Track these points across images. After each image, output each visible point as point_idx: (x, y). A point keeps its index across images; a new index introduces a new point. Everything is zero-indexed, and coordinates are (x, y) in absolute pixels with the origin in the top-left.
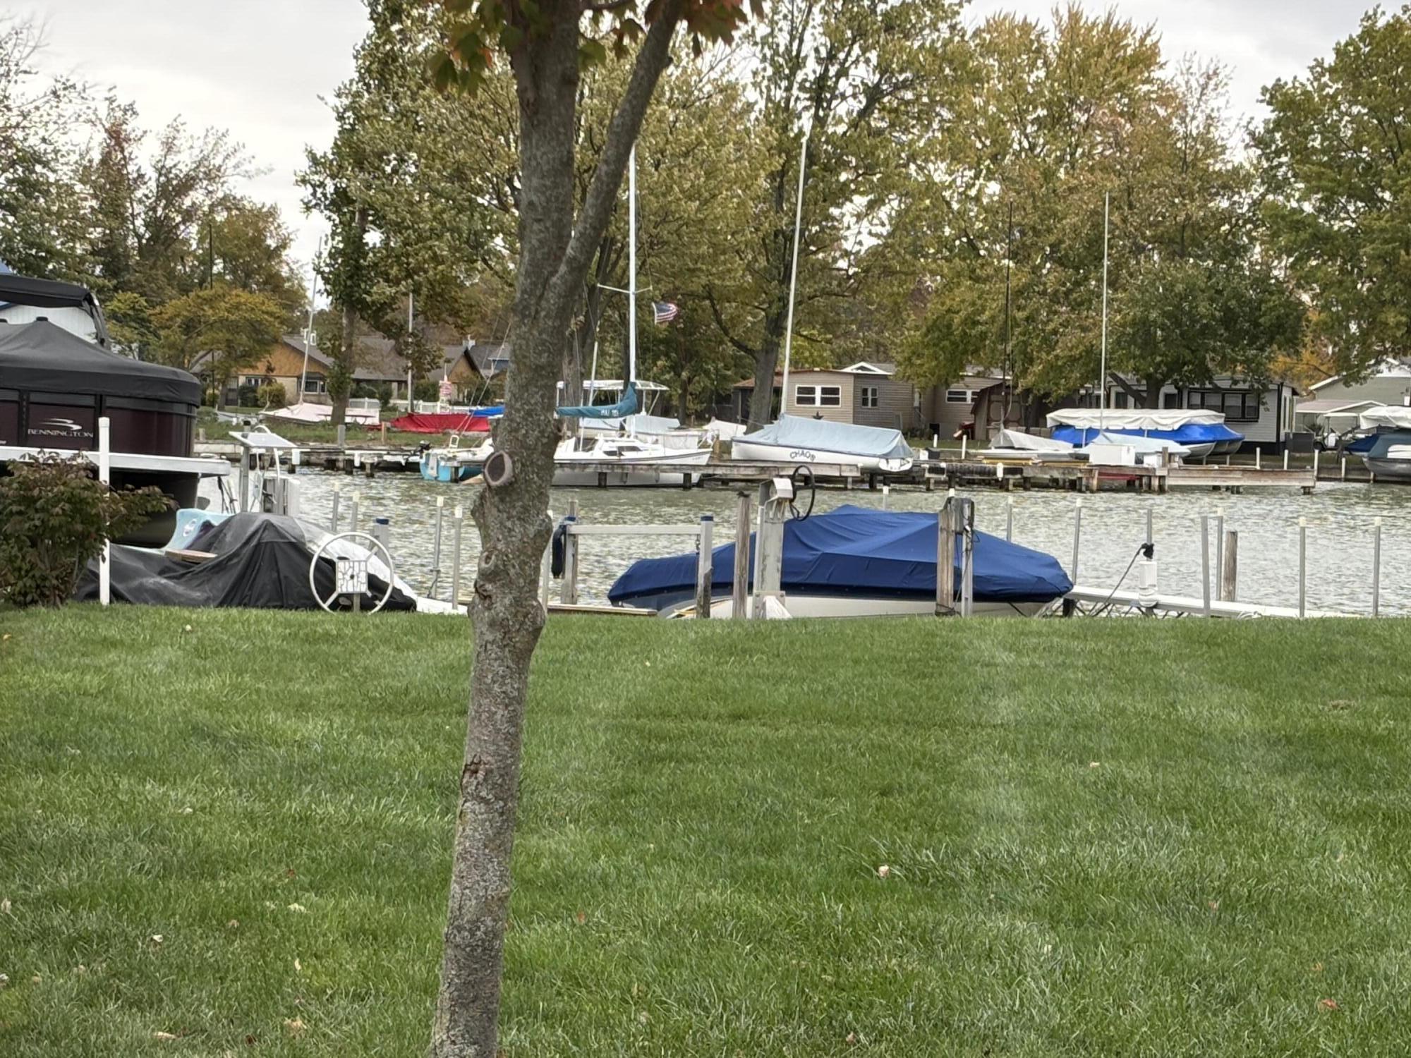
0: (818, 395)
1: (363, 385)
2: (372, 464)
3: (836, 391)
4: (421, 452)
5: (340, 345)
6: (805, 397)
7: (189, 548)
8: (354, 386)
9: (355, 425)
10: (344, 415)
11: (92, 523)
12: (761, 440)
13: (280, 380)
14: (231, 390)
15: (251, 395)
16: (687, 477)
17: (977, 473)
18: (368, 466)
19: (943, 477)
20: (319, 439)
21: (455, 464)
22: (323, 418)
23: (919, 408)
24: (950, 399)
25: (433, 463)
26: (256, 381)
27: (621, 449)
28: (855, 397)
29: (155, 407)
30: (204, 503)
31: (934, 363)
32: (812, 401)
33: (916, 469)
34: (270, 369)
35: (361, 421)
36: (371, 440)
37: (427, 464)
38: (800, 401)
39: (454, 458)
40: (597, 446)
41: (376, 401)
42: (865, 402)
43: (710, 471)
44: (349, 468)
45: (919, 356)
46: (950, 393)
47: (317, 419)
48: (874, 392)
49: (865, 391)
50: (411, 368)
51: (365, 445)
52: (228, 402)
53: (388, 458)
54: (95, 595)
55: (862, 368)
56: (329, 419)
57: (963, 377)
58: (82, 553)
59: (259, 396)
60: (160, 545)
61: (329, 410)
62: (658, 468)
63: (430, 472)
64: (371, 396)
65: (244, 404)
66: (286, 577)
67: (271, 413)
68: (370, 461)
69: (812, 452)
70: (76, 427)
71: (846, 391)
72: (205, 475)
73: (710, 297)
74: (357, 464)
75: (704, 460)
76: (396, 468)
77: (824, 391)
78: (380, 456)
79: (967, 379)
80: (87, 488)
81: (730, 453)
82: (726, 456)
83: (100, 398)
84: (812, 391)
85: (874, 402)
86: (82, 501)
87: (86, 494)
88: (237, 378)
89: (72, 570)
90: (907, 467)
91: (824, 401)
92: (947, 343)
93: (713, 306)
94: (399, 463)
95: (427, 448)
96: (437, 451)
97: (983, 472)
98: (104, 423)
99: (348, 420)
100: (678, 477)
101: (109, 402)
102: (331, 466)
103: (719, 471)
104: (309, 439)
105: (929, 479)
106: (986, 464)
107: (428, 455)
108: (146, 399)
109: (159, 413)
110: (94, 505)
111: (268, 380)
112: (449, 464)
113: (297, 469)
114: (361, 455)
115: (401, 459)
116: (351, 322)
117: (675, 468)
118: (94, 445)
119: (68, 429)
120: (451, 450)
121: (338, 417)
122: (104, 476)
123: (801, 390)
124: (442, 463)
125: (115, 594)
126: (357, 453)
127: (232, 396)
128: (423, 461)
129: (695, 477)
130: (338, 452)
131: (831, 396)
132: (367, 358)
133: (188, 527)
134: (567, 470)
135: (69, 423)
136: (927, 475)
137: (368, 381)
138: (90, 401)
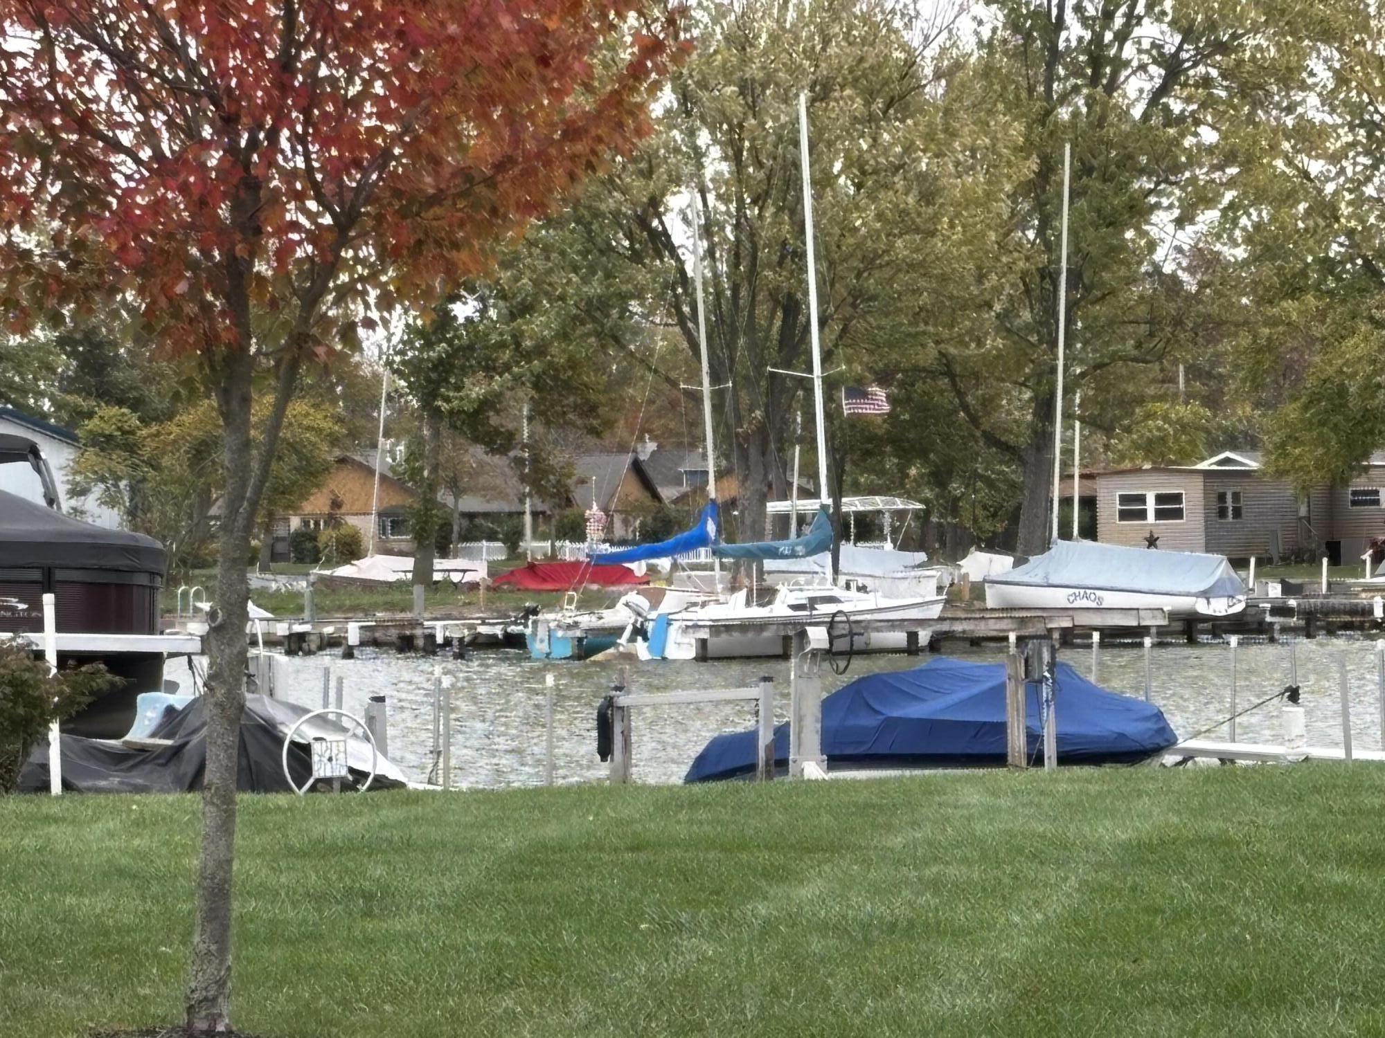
0: (1151, 506)
1: (478, 521)
2: (461, 640)
3: (1177, 498)
4: (526, 617)
5: (422, 469)
6: (1132, 509)
7: (153, 735)
8: (465, 523)
9: (448, 583)
10: (432, 571)
11: (35, 707)
12: (1026, 579)
13: (352, 521)
14: (278, 539)
15: (309, 545)
16: (913, 636)
17: (1346, 613)
18: (455, 643)
19: (1293, 622)
20: (390, 607)
21: (578, 633)
22: (402, 576)
23: (1309, 519)
24: (1354, 503)
25: (542, 632)
26: (317, 524)
27: (813, 601)
28: (1206, 507)
29: (112, 578)
30: (172, 687)
31: (1320, 451)
32: (1142, 515)
33: (1252, 611)
34: (336, 504)
35: (455, 577)
36: (465, 604)
37: (534, 633)
38: (1124, 515)
39: (576, 624)
40: (779, 598)
41: (499, 544)
42: (1222, 513)
43: (945, 627)
44: (431, 648)
45: (1297, 441)
46: (1355, 493)
47: (392, 578)
48: (1236, 496)
49: (1222, 497)
50: (530, 495)
51: (455, 613)
52: (275, 557)
53: (483, 630)
54: (45, 787)
55: (1227, 461)
56: (410, 576)
57: (1366, 469)
58: (25, 739)
59: (321, 545)
60: (118, 735)
61: (409, 563)
62: (868, 626)
63: (539, 647)
64: (491, 537)
65: (300, 560)
66: (256, 762)
67: (328, 572)
68: (457, 635)
69: (1098, 593)
70: (22, 606)
71: (1193, 496)
72: (172, 655)
73: (950, 374)
74: (440, 640)
75: (935, 611)
76: (491, 643)
77: (1160, 499)
78: (472, 627)
79: (1372, 472)
80: (28, 669)
81: (984, 600)
82: (977, 604)
83: (48, 572)
84: (1141, 499)
85: (1237, 513)
86: (24, 682)
87: (27, 675)
88: (287, 520)
89: (16, 758)
90: (1239, 608)
91: (1160, 514)
92: (1338, 418)
93: (954, 384)
94: (495, 636)
95: (535, 612)
96: (549, 617)
97: (1354, 611)
98: (48, 599)
99: (437, 577)
100: (898, 638)
101: (59, 575)
102: (405, 645)
103: (958, 627)
104: (376, 607)
105: (1271, 624)
106: (1363, 599)
107: (535, 623)
108: (100, 569)
109: (117, 585)
110: (36, 687)
111: (333, 520)
112: (570, 634)
113: (356, 652)
114: (445, 628)
115: (498, 631)
116: (436, 434)
117: (893, 625)
118: (38, 626)
119: (13, 609)
120: (568, 614)
121: (422, 573)
122: (51, 659)
123: (1125, 499)
124: (560, 633)
125: (66, 785)
126: (439, 624)
127: (281, 547)
128: (528, 631)
129: (924, 637)
130: (415, 624)
131: (1170, 507)
132: (481, 480)
133: (149, 714)
134: (736, 635)
135: (13, 601)
136: (1268, 619)
137: (486, 515)
138: (36, 575)
